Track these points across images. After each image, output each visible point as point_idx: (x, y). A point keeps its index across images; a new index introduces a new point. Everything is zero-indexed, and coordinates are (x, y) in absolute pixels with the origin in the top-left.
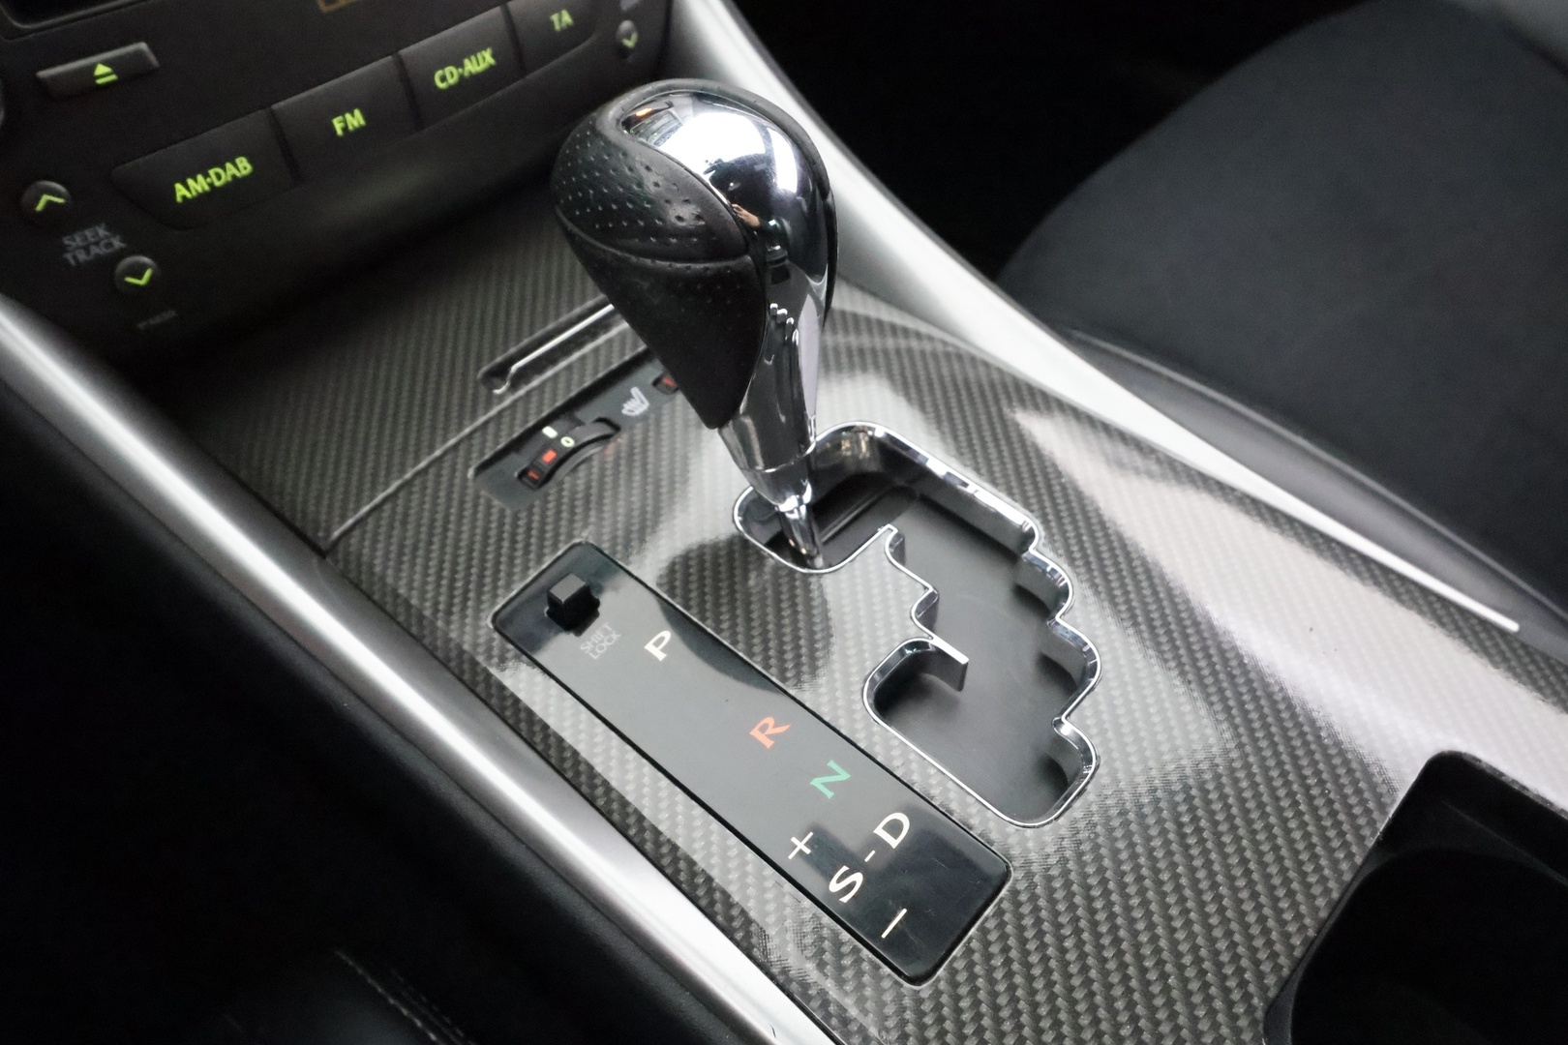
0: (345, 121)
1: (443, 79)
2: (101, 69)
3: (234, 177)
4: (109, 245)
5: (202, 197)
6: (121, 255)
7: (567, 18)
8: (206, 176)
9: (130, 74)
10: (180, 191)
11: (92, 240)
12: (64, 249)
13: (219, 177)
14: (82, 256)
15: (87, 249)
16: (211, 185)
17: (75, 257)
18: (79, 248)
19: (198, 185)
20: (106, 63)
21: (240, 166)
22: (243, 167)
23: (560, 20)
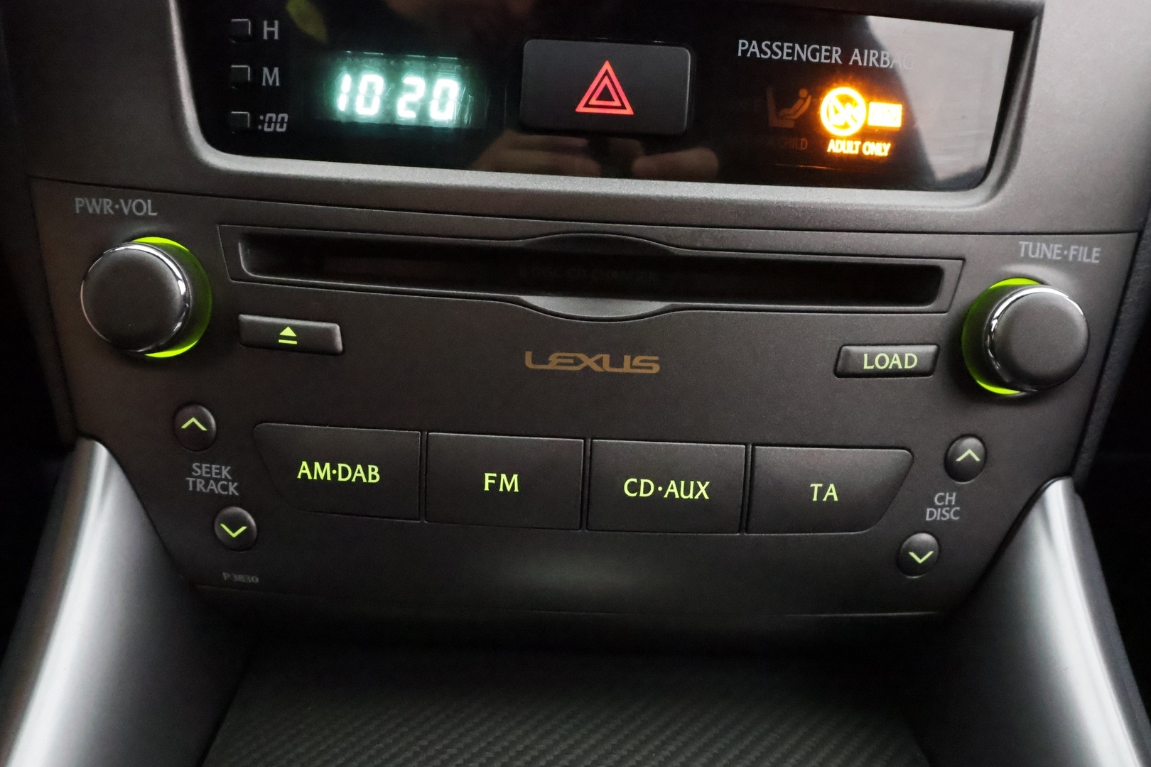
0: (498, 479)
1: (633, 487)
2: (288, 332)
3: (359, 479)
4: (225, 488)
5: (321, 483)
6: (231, 501)
7: (832, 492)
8: (334, 467)
9: (311, 347)
10: (304, 468)
11: (214, 476)
12: (190, 472)
13: (345, 473)
14: (200, 487)
15: (207, 481)
16: (335, 477)
17: (194, 483)
18: (201, 477)
19: (323, 471)
20: (294, 328)
21: (370, 473)
22: (373, 474)
23: (822, 492)
